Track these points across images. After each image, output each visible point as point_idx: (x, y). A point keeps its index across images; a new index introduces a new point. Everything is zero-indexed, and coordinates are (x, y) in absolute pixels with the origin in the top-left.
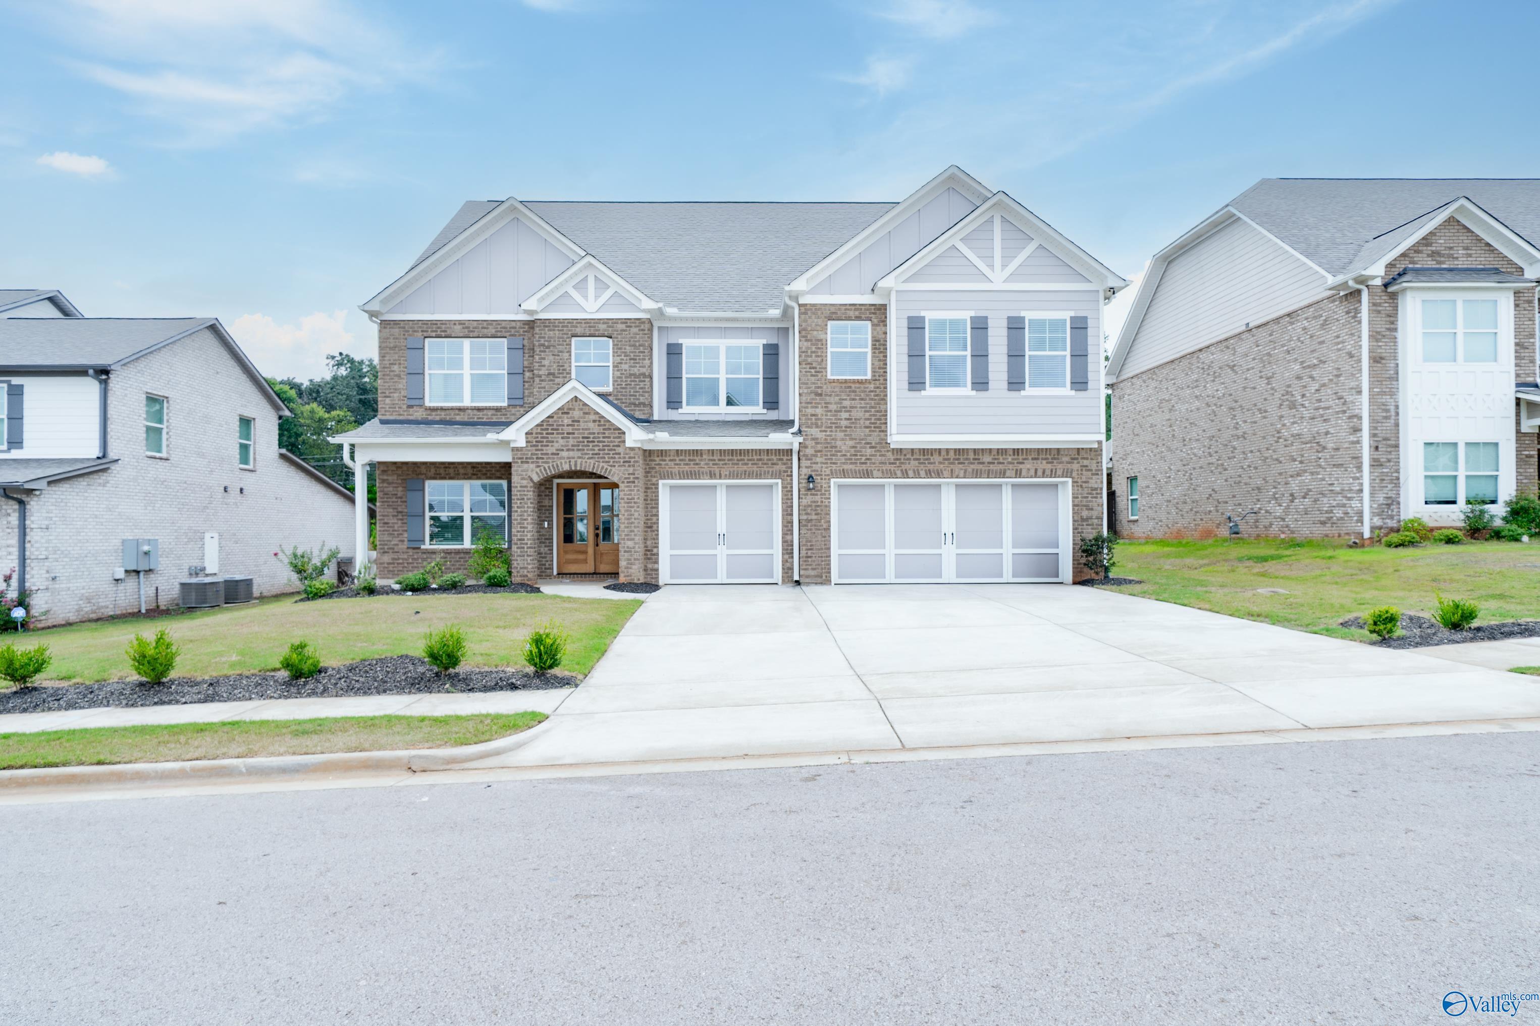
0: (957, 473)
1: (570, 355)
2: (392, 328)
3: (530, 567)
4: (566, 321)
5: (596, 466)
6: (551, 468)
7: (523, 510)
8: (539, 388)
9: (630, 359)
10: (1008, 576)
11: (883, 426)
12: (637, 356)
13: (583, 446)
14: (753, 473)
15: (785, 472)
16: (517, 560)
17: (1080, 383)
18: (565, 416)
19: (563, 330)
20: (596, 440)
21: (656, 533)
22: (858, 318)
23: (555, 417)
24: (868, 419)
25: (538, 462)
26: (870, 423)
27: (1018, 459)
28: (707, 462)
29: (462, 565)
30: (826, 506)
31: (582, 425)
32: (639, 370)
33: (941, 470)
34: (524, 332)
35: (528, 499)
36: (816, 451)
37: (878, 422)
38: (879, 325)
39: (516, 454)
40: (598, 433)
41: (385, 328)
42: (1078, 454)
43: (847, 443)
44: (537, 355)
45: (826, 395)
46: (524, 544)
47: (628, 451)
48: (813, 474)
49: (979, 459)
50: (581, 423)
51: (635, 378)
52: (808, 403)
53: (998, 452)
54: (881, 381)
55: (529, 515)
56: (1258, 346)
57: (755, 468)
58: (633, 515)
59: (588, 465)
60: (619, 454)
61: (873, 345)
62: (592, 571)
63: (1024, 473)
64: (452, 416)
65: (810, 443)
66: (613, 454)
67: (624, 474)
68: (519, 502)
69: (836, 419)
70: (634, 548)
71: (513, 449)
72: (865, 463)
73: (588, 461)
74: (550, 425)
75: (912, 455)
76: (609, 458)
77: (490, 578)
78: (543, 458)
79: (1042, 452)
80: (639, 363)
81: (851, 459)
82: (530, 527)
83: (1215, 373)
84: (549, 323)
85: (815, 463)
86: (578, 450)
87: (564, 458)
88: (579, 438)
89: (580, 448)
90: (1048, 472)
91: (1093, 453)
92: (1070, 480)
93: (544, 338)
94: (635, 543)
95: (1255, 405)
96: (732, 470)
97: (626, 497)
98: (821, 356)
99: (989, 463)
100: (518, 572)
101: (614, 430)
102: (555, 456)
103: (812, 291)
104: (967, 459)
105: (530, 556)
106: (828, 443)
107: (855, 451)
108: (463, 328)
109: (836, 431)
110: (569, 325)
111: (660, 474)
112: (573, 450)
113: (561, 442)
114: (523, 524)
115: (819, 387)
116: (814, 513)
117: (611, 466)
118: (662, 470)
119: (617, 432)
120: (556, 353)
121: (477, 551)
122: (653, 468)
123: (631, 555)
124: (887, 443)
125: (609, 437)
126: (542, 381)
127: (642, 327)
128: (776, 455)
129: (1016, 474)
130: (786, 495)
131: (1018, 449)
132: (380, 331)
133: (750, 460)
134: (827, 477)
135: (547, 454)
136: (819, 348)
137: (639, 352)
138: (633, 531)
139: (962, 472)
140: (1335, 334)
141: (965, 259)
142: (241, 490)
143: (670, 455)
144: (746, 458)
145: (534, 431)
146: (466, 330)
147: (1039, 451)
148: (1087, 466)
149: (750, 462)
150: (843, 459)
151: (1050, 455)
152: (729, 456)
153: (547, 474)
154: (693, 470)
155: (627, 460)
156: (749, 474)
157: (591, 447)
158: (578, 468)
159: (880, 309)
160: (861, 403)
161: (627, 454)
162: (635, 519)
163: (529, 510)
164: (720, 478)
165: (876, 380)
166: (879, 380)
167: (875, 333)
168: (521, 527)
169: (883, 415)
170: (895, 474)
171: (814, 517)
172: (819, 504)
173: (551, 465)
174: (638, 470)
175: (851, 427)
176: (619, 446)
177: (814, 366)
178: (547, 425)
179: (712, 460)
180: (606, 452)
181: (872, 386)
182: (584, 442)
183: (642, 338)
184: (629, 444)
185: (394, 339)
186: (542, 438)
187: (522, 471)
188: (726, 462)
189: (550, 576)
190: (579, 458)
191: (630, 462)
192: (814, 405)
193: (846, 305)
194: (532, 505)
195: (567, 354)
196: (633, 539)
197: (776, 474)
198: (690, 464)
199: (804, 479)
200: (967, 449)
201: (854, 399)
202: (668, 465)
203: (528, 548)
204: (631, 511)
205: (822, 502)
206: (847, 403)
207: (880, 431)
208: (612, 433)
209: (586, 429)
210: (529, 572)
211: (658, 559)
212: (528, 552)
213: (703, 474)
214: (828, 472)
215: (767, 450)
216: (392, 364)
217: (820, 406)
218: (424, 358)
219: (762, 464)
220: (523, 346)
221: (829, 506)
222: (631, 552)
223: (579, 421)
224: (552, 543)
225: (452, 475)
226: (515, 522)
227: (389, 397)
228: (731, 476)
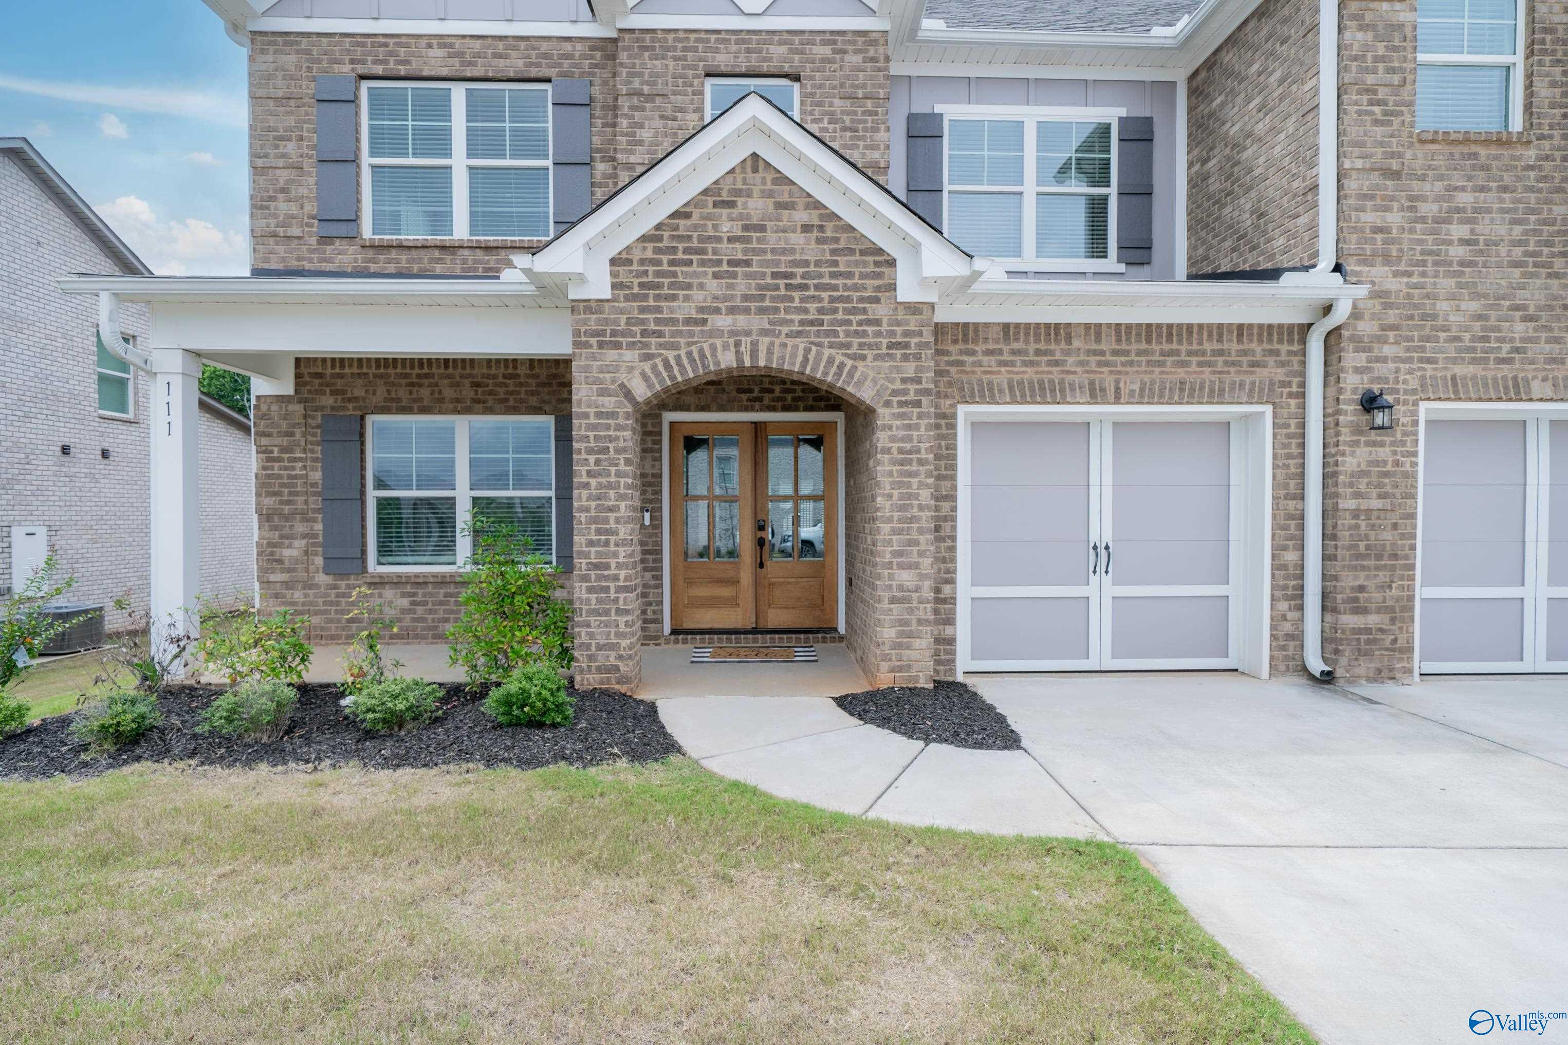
1: (702, 119)
2: (279, 51)
3: (624, 643)
4: (693, 34)
5: (811, 357)
6: (685, 361)
7: (603, 480)
9: (844, 129)
12: (860, 121)
13: (773, 299)
14: (1202, 388)
15: (1283, 384)
16: (589, 626)
18: (725, 212)
19: (684, 58)
20: (811, 282)
21: (951, 543)
23: (696, 214)
25: (646, 345)
28: (1083, 357)
29: (452, 612)
30: (1406, 475)
31: (772, 239)
34: (591, 64)
36: (1383, 328)
39: (585, 321)
40: (818, 263)
41: (262, 50)
43: (1463, 305)
44: (626, 116)
45: (1413, 176)
46: (606, 578)
47: (901, 315)
48: (1380, 387)
50: (770, 235)
52: (1365, 197)
55: (621, 497)
57: (1207, 374)
60: (878, 322)
62: (751, 625)
64: (426, 264)
66: (860, 323)
67: (892, 381)
68: (592, 458)
69: (1436, 242)
70: (917, 590)
71: (576, 306)
72: (1510, 361)
73: (790, 342)
74: (680, 238)
76: (847, 334)
77: (509, 702)
78: (660, 334)
80: (863, 138)
81: (1474, 349)
84: (653, 40)
85: (1378, 360)
86: (762, 311)
87: (719, 333)
88: (763, 275)
89: (767, 303)
93: (640, 75)
94: (922, 577)
97: (894, 446)
98: (1401, 71)
100: (591, 658)
101: (863, 253)
102: (697, 329)
106: (1416, 306)
107: (1484, 328)
109: (1436, 275)
110: (700, 46)
111: (962, 389)
112: (747, 311)
113: (713, 285)
114: (606, 520)
115: (1392, 155)
116: (1374, 492)
117: (854, 357)
118: (965, 378)
119: (870, 259)
120: (669, 113)
123: (910, 611)
125: (849, 275)
127: (871, 52)
128: (1260, 341)
130: (1285, 446)
132: (251, 58)
133: (1196, 352)
134: (1411, 398)
135: (673, 321)
136: (1395, 49)
137: (865, 113)
138: (916, 543)
142: (105, 454)
143: (985, 340)
144: (1184, 347)
145: (637, 255)
146: (456, 61)
149: (1194, 359)
150: (1451, 350)
152: (1139, 341)
153: (672, 377)
154: (1046, 377)
155: (899, 338)
156: (1192, 390)
157: (797, 303)
158: (762, 363)
161: (899, 324)
162: (921, 508)
163: (622, 481)
164: (1117, 400)
165: (1541, 137)
166: (1550, 137)
168: (599, 532)
171: (1376, 504)
172: (1389, 468)
173: (683, 353)
174: (927, 368)
175: (1475, 264)
176: (877, 300)
177: (1380, 95)
178: (673, 237)
179: (1095, 352)
180: (840, 316)
181: (1532, 151)
182: (777, 288)
184: (907, 292)
185: (285, 77)
186: (658, 274)
188: (1133, 357)
189: (656, 638)
190: (764, 332)
191: (907, 346)
192: (1379, 202)
194: (629, 468)
195: (695, 116)
196: (916, 566)
197: (1261, 390)
198: (1038, 364)
199: (1351, 401)
201: (1483, 189)
202: (981, 364)
203: (619, 590)
205: (1397, 463)
206: (1465, 199)
208: (857, 263)
209: (784, 252)
210: (620, 657)
211: (953, 612)
212: (616, 600)
213: (1072, 389)
214: (1414, 383)
215: (1240, 326)
216: (281, 138)
217: (1395, 205)
218: (357, 124)
219: (1226, 363)
220: (591, 99)
221: (1414, 476)
222: (908, 600)
223: (762, 229)
224: (661, 561)
225: (425, 403)
226: (583, 516)
227: (276, 216)
228: (1145, 395)
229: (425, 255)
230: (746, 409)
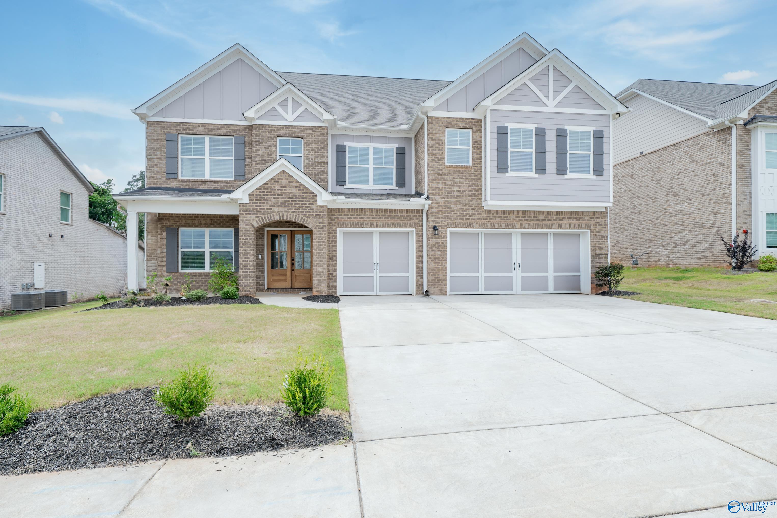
0: (524, 226)
1: (276, 148)
2: (156, 127)
3: (251, 285)
4: (273, 126)
5: (297, 217)
6: (267, 218)
7: (247, 246)
8: (255, 169)
9: (315, 152)
10: (551, 289)
11: (480, 196)
12: (320, 150)
13: (288, 204)
14: (398, 224)
15: (418, 224)
16: (243, 280)
17: (599, 171)
18: (276, 183)
19: (271, 132)
20: (297, 200)
21: (335, 262)
22: (464, 128)
23: (269, 184)
24: (470, 191)
25: (257, 214)
26: (472, 194)
27: (560, 218)
28: (368, 216)
29: (203, 283)
30: (445, 246)
31: (288, 190)
32: (321, 159)
33: (515, 224)
34: (245, 132)
35: (250, 239)
36: (438, 211)
37: (477, 193)
38: (477, 132)
39: (242, 209)
40: (299, 196)
41: (150, 126)
42: (594, 215)
43: (458, 206)
44: (255, 147)
45: (445, 175)
46: (247, 269)
47: (319, 208)
48: (437, 225)
49: (537, 217)
50: (287, 189)
51: (318, 164)
52: (434, 180)
53: (548, 213)
54: (479, 167)
55: (251, 250)
56: (650, 163)
57: (399, 221)
58: (322, 250)
59: (292, 217)
60: (313, 209)
61: (473, 144)
62: (290, 287)
63: (563, 226)
64: (197, 186)
65: (435, 205)
66: (309, 209)
67: (316, 223)
68: (244, 241)
69: (450, 191)
70: (323, 272)
71: (240, 205)
72: (469, 219)
73: (292, 214)
74: (266, 189)
75: (497, 214)
76: (306, 212)
77: (224, 293)
78: (261, 212)
79: (574, 213)
80: (320, 155)
81: (460, 216)
82: (252, 258)
83: (619, 179)
84: (262, 127)
85: (437, 218)
86: (285, 206)
87: (275, 212)
88: (286, 198)
89: (286, 205)
90: (577, 226)
91: (602, 215)
92: (589, 231)
93: (259, 136)
94: (324, 269)
95: (648, 195)
96: (384, 222)
97: (317, 238)
98: (442, 150)
99: (543, 220)
100: (243, 288)
101: (309, 193)
102: (269, 210)
103: (436, 109)
104: (530, 217)
105: (252, 277)
106: (446, 206)
107: (462, 211)
108: (205, 129)
109: (451, 198)
110: (276, 129)
111: (338, 224)
112: (282, 206)
113: (274, 201)
114: (247, 256)
115: (440, 170)
116: (436, 250)
117: (307, 217)
118: (339, 221)
119: (311, 195)
120: (267, 147)
121: (214, 274)
122: (333, 220)
123: (321, 277)
124: (482, 206)
125: (306, 198)
126: (258, 164)
127: (323, 132)
128: (412, 213)
129: (558, 227)
130: (418, 239)
131: (560, 211)
132: (147, 128)
133: (396, 216)
134: (445, 227)
135: (264, 209)
136: (440, 145)
137: (321, 148)
139: (527, 225)
140: (710, 153)
141: (531, 91)
142: (62, 236)
143: (344, 212)
144: (393, 214)
145: (255, 193)
146: (207, 130)
147: (572, 213)
148: (599, 223)
149: (396, 217)
150: (455, 216)
151: (578, 215)
152: (382, 213)
153: (263, 222)
154: (359, 222)
155: (318, 213)
156: (395, 225)
157: (294, 205)
158: (285, 219)
159: (478, 122)
160: (466, 181)
161: (318, 210)
162: (323, 253)
163: (251, 246)
164: (377, 227)
165: (475, 166)
166: (477, 167)
167: (475, 137)
168: (245, 258)
169: (480, 189)
170: (487, 226)
171: (436, 252)
172: (440, 244)
173: (266, 216)
174: (325, 220)
175: (460, 196)
176: (313, 204)
177: (437, 156)
178: (264, 189)
179: (371, 215)
180: (304, 208)
181: (473, 170)
182: (289, 201)
183: (323, 139)
184: (320, 203)
185: (157, 134)
186: (260, 198)
187: (246, 220)
188: (381, 217)
189: (262, 290)
190: (286, 211)
191: (320, 215)
192: (437, 181)
193: (457, 118)
194: (253, 243)
195: (274, 148)
196: (322, 266)
197: (412, 225)
198: (357, 218)
199: (431, 228)
200: (530, 211)
201: (461, 178)
202: (343, 218)
203: (250, 272)
204: (321, 248)
205: (442, 243)
206: (457, 181)
207: (478, 199)
208: (308, 196)
209: (291, 193)
210: (250, 288)
211: (336, 279)
212: (249, 274)
213: (366, 224)
214: (446, 224)
215: (407, 210)
216: (156, 150)
217: (441, 182)
218: (178, 147)
219: (404, 218)
220: (245, 142)
221: (446, 246)
222: (320, 274)
223: (285, 187)
224: (264, 269)
225: (197, 225)
226: (241, 254)
227: (154, 172)
228: (384, 226)
229: (197, 184)
230: (288, 227)
